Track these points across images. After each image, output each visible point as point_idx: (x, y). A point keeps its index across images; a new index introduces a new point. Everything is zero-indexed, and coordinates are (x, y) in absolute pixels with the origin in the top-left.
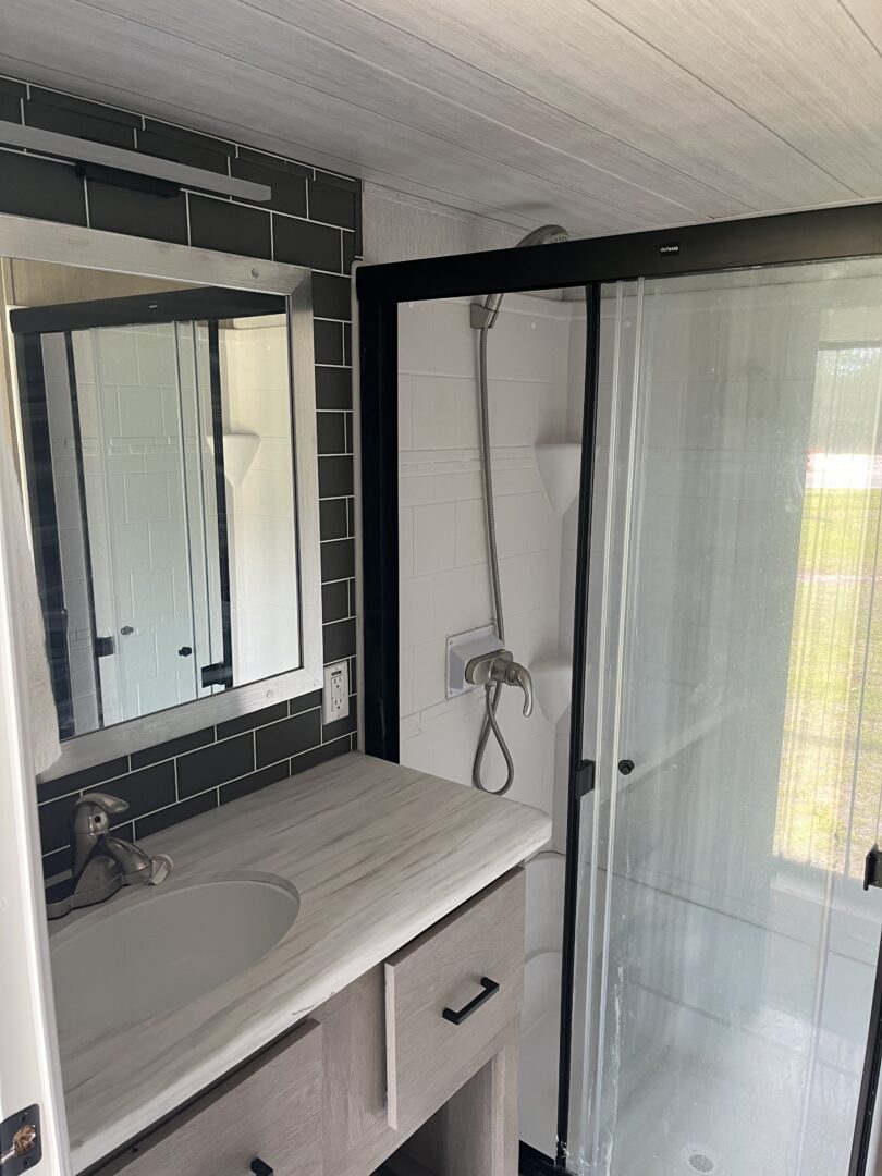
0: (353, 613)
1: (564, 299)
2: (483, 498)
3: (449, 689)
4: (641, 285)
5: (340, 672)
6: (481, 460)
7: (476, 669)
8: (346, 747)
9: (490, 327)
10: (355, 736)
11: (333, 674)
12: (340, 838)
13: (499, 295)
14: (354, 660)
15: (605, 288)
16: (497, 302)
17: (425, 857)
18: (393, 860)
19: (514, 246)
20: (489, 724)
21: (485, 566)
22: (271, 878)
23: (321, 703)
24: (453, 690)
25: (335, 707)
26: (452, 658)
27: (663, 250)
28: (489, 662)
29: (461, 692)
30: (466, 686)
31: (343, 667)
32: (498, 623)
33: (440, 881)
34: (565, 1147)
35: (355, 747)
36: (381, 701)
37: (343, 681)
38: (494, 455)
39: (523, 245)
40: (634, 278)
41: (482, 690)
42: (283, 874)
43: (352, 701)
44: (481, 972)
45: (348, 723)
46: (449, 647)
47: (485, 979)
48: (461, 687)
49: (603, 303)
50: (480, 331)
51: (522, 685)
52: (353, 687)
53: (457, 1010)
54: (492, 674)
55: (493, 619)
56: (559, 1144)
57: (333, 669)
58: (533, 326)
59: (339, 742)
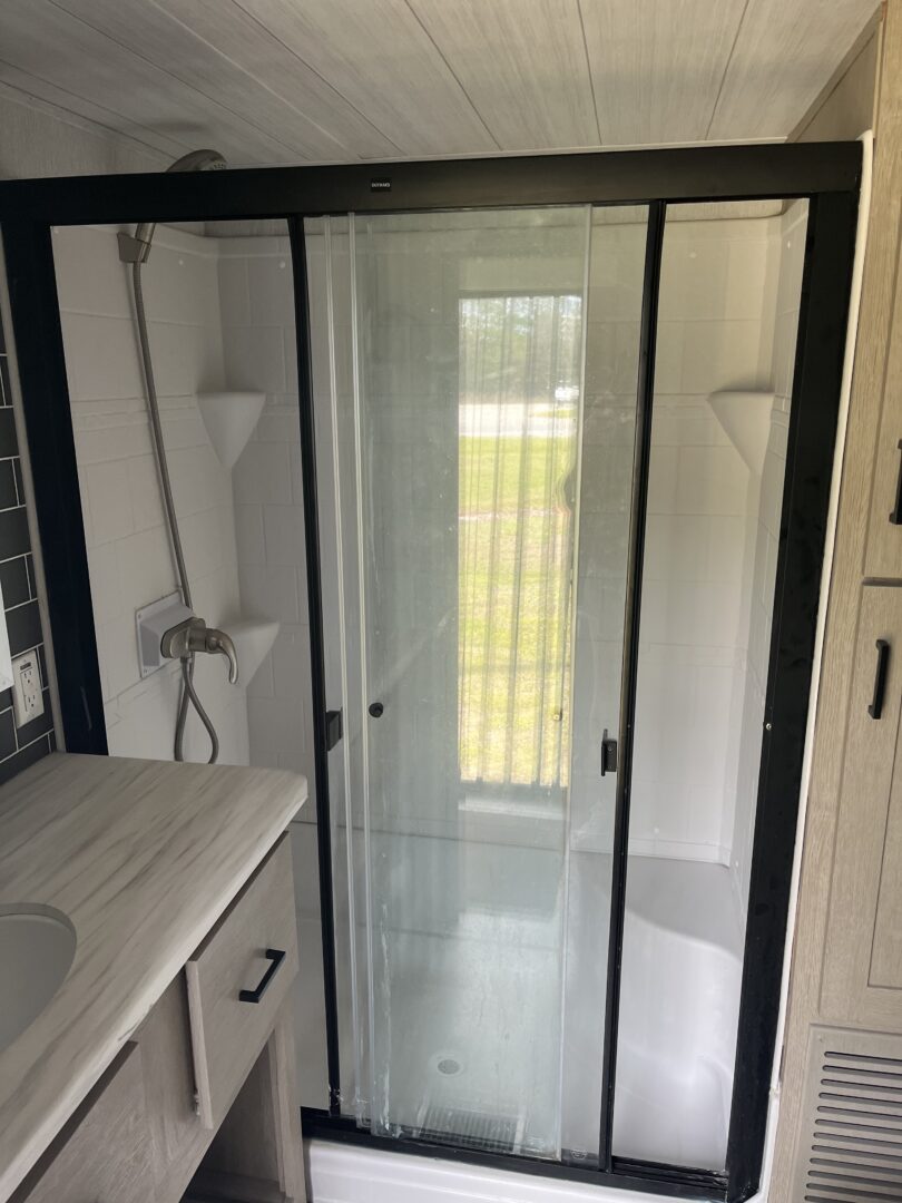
0: (35, 595)
1: (207, 234)
2: (154, 453)
3: (143, 667)
4: (352, 221)
5: (29, 665)
6: (147, 410)
7: (172, 641)
8: (45, 749)
9: (143, 261)
10: (53, 735)
11: (22, 668)
12: (85, 846)
13: (151, 225)
14: (42, 648)
15: (309, 224)
16: (149, 233)
17: (193, 843)
18: (160, 853)
19: (164, 171)
20: (188, 693)
21: (163, 529)
22: (21, 908)
23: (12, 704)
24: (147, 668)
25: (29, 705)
26: (143, 634)
27: (374, 185)
28: (185, 633)
29: (157, 668)
30: (163, 661)
31: (31, 658)
32: (183, 588)
33: (223, 861)
34: (339, 1093)
35: (54, 748)
36: (83, 690)
37: (34, 675)
38: (161, 405)
39: (176, 170)
40: (344, 213)
41: (177, 663)
42: (36, 899)
43: (46, 696)
44: (264, 946)
45: (43, 722)
46: (139, 621)
47: (270, 950)
48: (156, 662)
49: (308, 241)
50: (131, 265)
51: (224, 651)
52: (45, 682)
53: (253, 988)
54: (190, 643)
55: (177, 586)
56: (332, 1094)
57: (21, 663)
58: (181, 263)
59: (38, 744)
